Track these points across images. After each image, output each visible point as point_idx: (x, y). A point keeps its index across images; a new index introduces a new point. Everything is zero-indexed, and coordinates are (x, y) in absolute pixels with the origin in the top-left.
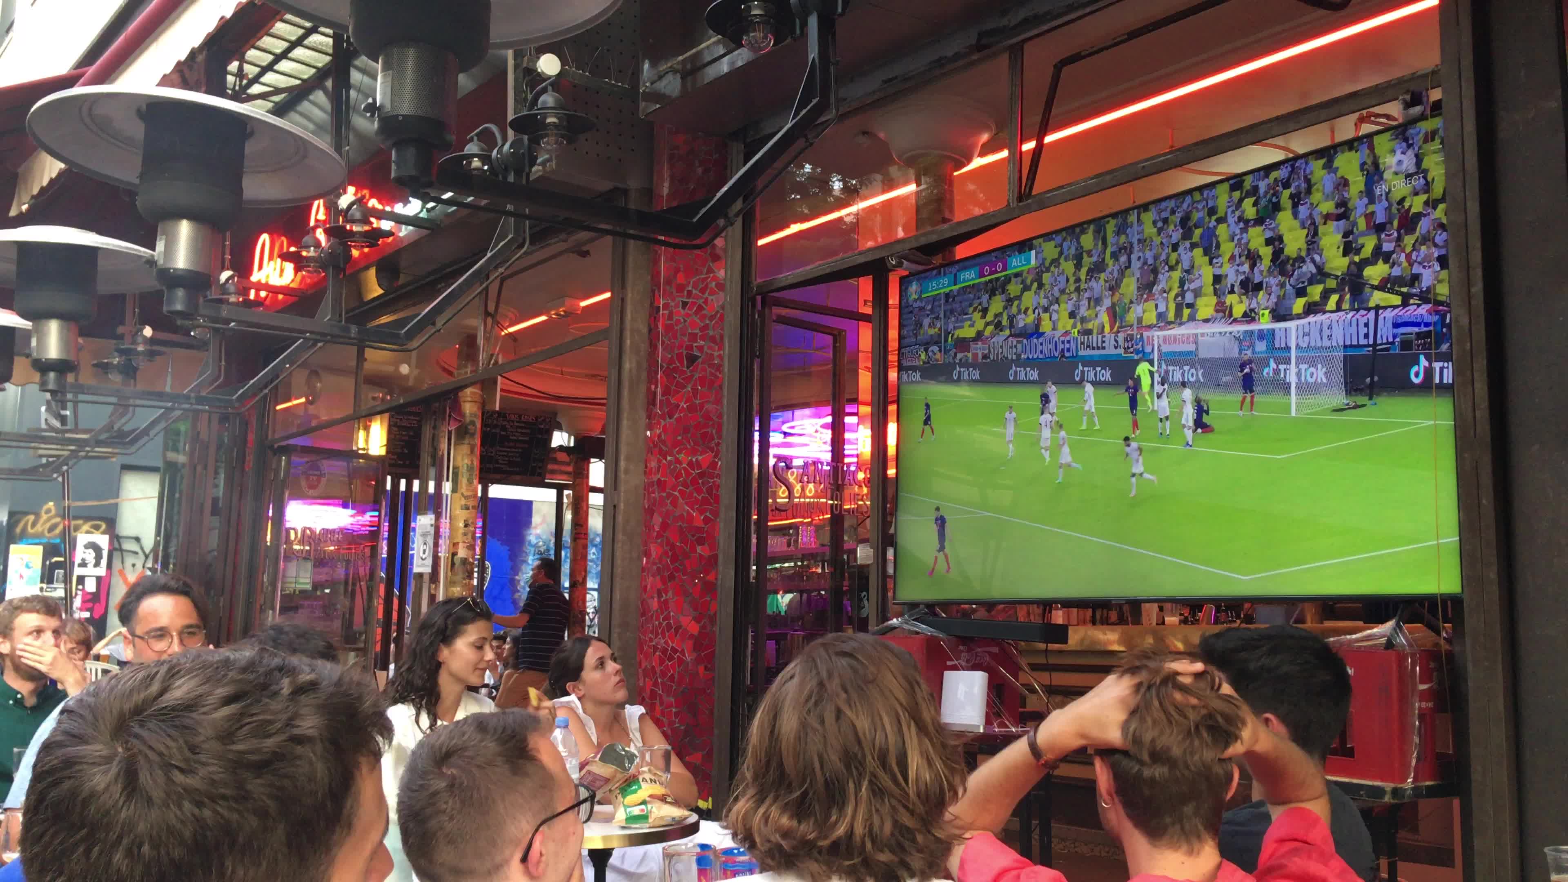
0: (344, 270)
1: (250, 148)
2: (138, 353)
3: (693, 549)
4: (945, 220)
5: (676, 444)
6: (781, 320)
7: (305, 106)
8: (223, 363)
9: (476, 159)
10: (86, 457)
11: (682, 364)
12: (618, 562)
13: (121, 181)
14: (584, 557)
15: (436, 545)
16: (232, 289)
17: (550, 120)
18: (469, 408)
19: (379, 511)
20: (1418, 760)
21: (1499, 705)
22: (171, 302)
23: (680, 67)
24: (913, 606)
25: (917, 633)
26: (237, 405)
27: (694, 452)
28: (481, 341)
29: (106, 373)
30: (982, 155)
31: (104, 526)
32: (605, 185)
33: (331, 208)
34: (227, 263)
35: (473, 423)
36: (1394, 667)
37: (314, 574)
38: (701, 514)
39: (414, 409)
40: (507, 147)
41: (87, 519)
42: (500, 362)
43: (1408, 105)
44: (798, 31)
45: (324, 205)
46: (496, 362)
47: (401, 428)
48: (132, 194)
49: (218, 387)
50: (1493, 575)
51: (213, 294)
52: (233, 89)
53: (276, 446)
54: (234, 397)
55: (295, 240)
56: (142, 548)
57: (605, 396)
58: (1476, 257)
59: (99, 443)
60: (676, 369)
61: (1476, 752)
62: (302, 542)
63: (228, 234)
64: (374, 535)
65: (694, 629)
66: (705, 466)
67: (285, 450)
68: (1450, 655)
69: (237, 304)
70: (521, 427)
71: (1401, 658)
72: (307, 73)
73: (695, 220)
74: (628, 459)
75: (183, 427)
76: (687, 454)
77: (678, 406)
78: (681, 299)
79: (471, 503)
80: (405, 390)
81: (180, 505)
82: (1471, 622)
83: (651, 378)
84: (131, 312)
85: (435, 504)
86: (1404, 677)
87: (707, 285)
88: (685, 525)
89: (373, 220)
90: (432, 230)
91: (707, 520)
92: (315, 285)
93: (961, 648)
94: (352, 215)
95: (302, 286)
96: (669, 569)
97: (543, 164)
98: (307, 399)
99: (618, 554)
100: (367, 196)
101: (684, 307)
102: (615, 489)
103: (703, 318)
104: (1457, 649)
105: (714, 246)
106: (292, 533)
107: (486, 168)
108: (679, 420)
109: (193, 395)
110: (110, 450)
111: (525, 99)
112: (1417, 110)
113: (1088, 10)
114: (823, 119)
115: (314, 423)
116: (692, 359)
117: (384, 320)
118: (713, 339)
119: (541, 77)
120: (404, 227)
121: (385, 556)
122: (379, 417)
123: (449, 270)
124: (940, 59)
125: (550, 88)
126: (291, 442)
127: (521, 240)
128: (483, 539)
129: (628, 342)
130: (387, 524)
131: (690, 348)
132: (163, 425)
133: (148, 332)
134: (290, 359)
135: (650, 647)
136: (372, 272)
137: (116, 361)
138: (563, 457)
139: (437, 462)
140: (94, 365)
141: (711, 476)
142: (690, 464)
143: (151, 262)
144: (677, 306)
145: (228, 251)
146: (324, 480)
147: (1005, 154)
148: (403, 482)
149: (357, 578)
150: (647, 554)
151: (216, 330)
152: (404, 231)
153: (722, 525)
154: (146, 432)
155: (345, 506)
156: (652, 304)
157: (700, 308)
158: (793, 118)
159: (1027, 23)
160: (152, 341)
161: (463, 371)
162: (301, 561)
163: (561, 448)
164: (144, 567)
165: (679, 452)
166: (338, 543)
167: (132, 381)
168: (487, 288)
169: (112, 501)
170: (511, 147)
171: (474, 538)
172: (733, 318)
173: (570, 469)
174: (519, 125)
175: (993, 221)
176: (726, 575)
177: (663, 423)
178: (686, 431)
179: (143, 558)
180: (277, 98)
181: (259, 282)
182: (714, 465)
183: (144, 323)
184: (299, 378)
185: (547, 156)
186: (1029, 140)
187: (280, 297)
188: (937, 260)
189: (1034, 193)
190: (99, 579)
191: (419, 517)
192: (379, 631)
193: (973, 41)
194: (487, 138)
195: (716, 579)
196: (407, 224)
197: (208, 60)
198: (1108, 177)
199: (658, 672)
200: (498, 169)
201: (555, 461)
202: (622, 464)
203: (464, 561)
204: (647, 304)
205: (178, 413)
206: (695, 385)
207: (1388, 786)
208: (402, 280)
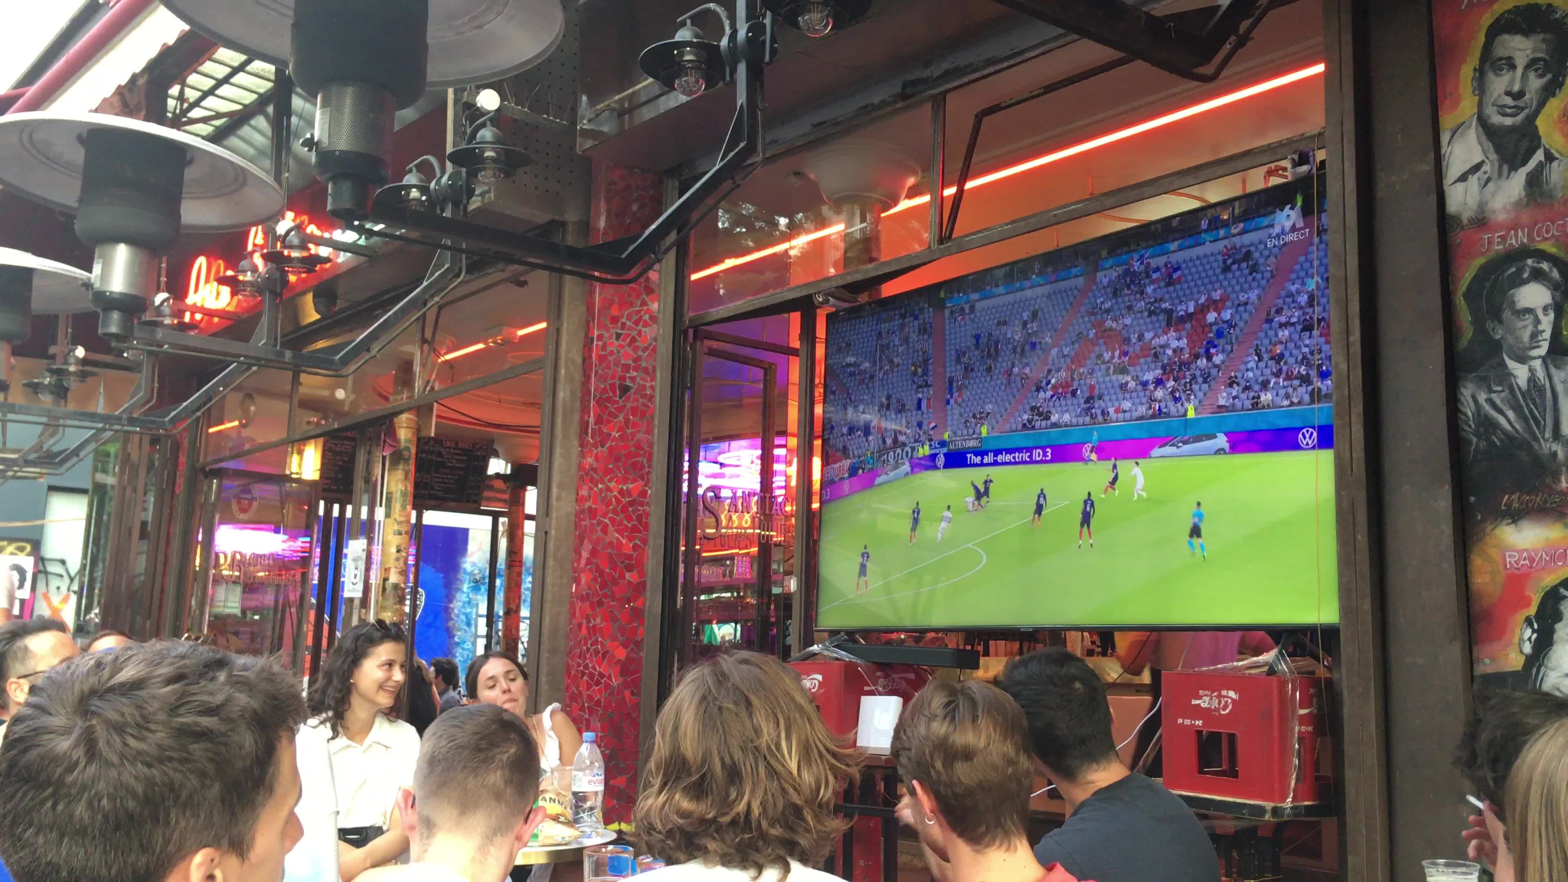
0: (280, 295)
1: (189, 173)
2: (69, 373)
3: (622, 576)
4: (872, 260)
5: (607, 472)
6: (712, 352)
7: (245, 131)
8: (156, 385)
9: (414, 190)
10: (14, 477)
11: (615, 395)
12: (549, 588)
13: (57, 204)
14: (519, 585)
15: (368, 569)
16: (166, 310)
17: (488, 154)
18: (404, 434)
19: (311, 537)
20: (1298, 780)
21: (1372, 727)
22: (106, 324)
23: (617, 106)
24: (834, 633)
25: (837, 659)
26: (169, 426)
27: (625, 481)
28: (417, 368)
29: (37, 393)
30: (910, 196)
31: (29, 548)
32: (542, 217)
33: (270, 233)
34: (163, 285)
35: (408, 449)
36: (1275, 692)
37: (243, 599)
38: (631, 541)
39: (349, 434)
40: (444, 179)
41: (11, 540)
42: (436, 388)
43: (1296, 164)
44: (728, 78)
45: (263, 231)
46: (432, 388)
47: (335, 453)
48: (70, 216)
49: (150, 409)
50: (1367, 605)
51: (147, 317)
52: (174, 113)
53: (207, 469)
54: (167, 419)
55: (232, 264)
56: (67, 571)
57: (538, 424)
58: (1355, 307)
59: (28, 463)
60: (608, 399)
61: (1349, 774)
62: (232, 567)
63: (164, 259)
64: (305, 562)
65: (621, 654)
66: (635, 495)
67: (218, 473)
68: (1329, 682)
69: (171, 327)
70: (458, 454)
71: (1282, 684)
72: (249, 98)
73: (624, 256)
74: (560, 486)
75: (112, 449)
76: (618, 482)
77: (609, 435)
78: (614, 331)
79: (404, 529)
80: (340, 415)
81: (108, 528)
82: (1347, 649)
83: (585, 410)
84: (64, 331)
85: (368, 529)
86: (1284, 702)
87: (641, 317)
88: (614, 552)
89: (311, 246)
90: (370, 257)
91: (635, 547)
92: (249, 309)
93: (879, 674)
94: (290, 241)
95: (238, 310)
96: (598, 595)
97: (482, 195)
98: (240, 422)
99: (549, 580)
100: (306, 222)
101: (617, 339)
102: (547, 515)
103: (636, 349)
104: (1336, 676)
105: (648, 280)
106: (222, 557)
107: (424, 198)
108: (611, 449)
109: (124, 416)
110: (38, 470)
111: (465, 133)
112: (1305, 168)
113: (1005, 65)
114: (749, 162)
115: (247, 447)
116: (625, 390)
117: (321, 344)
118: (646, 371)
119: (481, 112)
120: (342, 253)
121: (316, 582)
122: (313, 441)
123: (386, 297)
124: (865, 107)
125: (488, 123)
126: (223, 465)
127: (457, 270)
128: (417, 565)
129: (563, 371)
130: (318, 550)
131: (623, 378)
132: (92, 446)
133: (80, 352)
134: (224, 383)
135: (577, 671)
136: (310, 297)
137: (47, 381)
138: (499, 484)
139: (371, 487)
140: (25, 385)
141: (642, 504)
142: (621, 492)
143: (88, 285)
144: (610, 337)
145: (163, 273)
146: (255, 504)
147: (926, 198)
148: (336, 508)
149: (287, 604)
150: (577, 581)
151: (150, 353)
152: (343, 257)
153: (650, 553)
154: (76, 452)
155: (277, 531)
156: (586, 335)
157: (634, 340)
158: (722, 159)
159: (948, 75)
160: (84, 362)
161: (399, 397)
162: (230, 585)
163: (498, 476)
164: (69, 590)
165: (610, 480)
166: (268, 569)
167: (63, 401)
168: (424, 315)
169: (38, 522)
170: (449, 179)
171: (406, 563)
172: (665, 349)
173: (506, 497)
174: (455, 158)
175: (915, 262)
176: (653, 601)
177: (595, 451)
178: (617, 459)
179: (67, 580)
180: (218, 123)
181: (195, 305)
182: (644, 494)
183: (75, 342)
184: (234, 399)
185: (486, 188)
186: (950, 185)
187: (216, 320)
188: (863, 298)
189: (954, 236)
190: (23, 602)
191: (351, 542)
192: (308, 658)
193: (898, 89)
194: (426, 171)
195: (644, 606)
196: (345, 251)
197: (149, 83)
198: (1022, 224)
199: (585, 696)
200: (436, 201)
201: (491, 488)
202: (555, 491)
203: (396, 587)
204: (582, 335)
205: (109, 434)
206: (627, 415)
207: (1269, 805)
208: (340, 304)
